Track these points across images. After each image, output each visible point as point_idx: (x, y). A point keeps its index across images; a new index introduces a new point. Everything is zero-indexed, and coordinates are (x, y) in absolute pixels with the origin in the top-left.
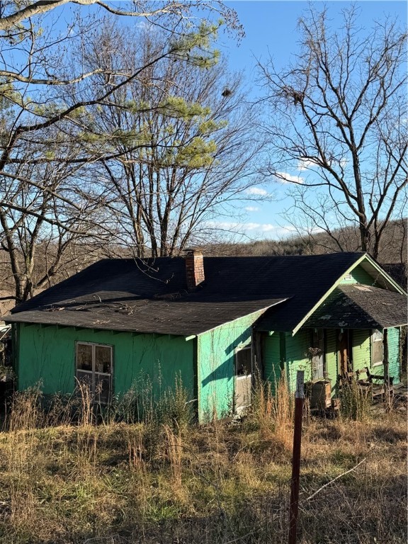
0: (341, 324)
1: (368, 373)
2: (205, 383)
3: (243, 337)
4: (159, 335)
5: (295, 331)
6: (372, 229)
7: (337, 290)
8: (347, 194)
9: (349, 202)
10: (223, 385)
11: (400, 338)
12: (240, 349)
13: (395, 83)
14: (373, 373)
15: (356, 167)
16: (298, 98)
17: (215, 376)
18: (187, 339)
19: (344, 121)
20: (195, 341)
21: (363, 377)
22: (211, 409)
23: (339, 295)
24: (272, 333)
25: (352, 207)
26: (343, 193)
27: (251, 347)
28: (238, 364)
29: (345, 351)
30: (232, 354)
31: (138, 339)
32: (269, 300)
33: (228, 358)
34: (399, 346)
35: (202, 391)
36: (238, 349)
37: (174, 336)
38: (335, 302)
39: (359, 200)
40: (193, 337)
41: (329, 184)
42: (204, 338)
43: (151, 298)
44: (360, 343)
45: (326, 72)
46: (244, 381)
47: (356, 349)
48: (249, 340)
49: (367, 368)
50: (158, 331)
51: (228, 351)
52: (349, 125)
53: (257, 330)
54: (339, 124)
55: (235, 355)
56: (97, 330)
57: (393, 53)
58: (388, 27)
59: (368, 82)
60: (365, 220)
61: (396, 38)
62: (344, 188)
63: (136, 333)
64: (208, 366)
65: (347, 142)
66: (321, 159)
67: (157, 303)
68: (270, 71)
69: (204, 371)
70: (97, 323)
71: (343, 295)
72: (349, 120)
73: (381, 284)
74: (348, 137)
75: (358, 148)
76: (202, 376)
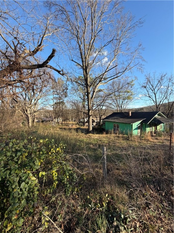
3: (139, 124)
4: (126, 123)
5: (148, 123)
6: (158, 107)
8: (154, 102)
10: (136, 131)
13: (163, 83)
14: (160, 130)
15: (155, 97)
16: (145, 87)
17: (135, 129)
19: (153, 89)
20: (132, 124)
21: (159, 131)
22: (134, 134)
23: (155, 118)
24: (144, 124)
27: (140, 126)
28: (138, 128)
31: (123, 124)
32: (142, 119)
35: (133, 131)
36: (138, 126)
37: (129, 124)
41: (150, 100)
42: (134, 124)
44: (158, 125)
45: (150, 82)
46: (139, 130)
47: (157, 127)
51: (137, 126)
53: (141, 123)
54: (152, 90)
56: (117, 122)
57: (163, 78)
58: (162, 74)
59: (158, 83)
61: (163, 75)
65: (154, 93)
67: (124, 119)
68: (140, 83)
69: (133, 128)
70: (117, 121)
72: (154, 90)
73: (162, 116)
76: (133, 129)
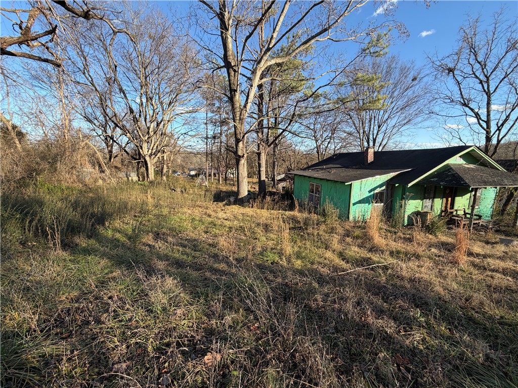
0: (441, 183)
1: (464, 211)
2: (354, 204)
3: (380, 186)
5: (410, 185)
7: (447, 165)
8: (479, 119)
9: (479, 124)
10: (365, 206)
11: (496, 195)
12: (377, 191)
16: (451, 71)
17: (360, 202)
18: (346, 184)
20: (351, 185)
22: (357, 216)
23: (448, 168)
24: (397, 185)
25: (481, 126)
26: (476, 119)
27: (385, 191)
28: (376, 197)
29: (450, 199)
30: (372, 193)
32: (398, 170)
33: (370, 194)
34: (495, 200)
35: (352, 208)
36: (376, 191)
37: (342, 182)
38: (443, 172)
39: (488, 122)
40: (350, 183)
41: (467, 115)
42: (356, 184)
43: (347, 167)
44: (462, 195)
46: (378, 206)
47: (458, 199)
48: (384, 188)
49: (464, 209)
50: (336, 180)
51: (370, 192)
52: (487, 82)
53: (390, 183)
54: (481, 82)
55: (374, 194)
56: (315, 178)
59: (506, 53)
60: (490, 133)
62: (477, 116)
63: (328, 180)
64: (357, 197)
65: (485, 91)
66: (463, 102)
67: (345, 170)
69: (354, 199)
70: (316, 175)
71: (451, 168)
72: (488, 78)
73: (484, 164)
74: (486, 88)
75: (492, 93)
76: (352, 201)
